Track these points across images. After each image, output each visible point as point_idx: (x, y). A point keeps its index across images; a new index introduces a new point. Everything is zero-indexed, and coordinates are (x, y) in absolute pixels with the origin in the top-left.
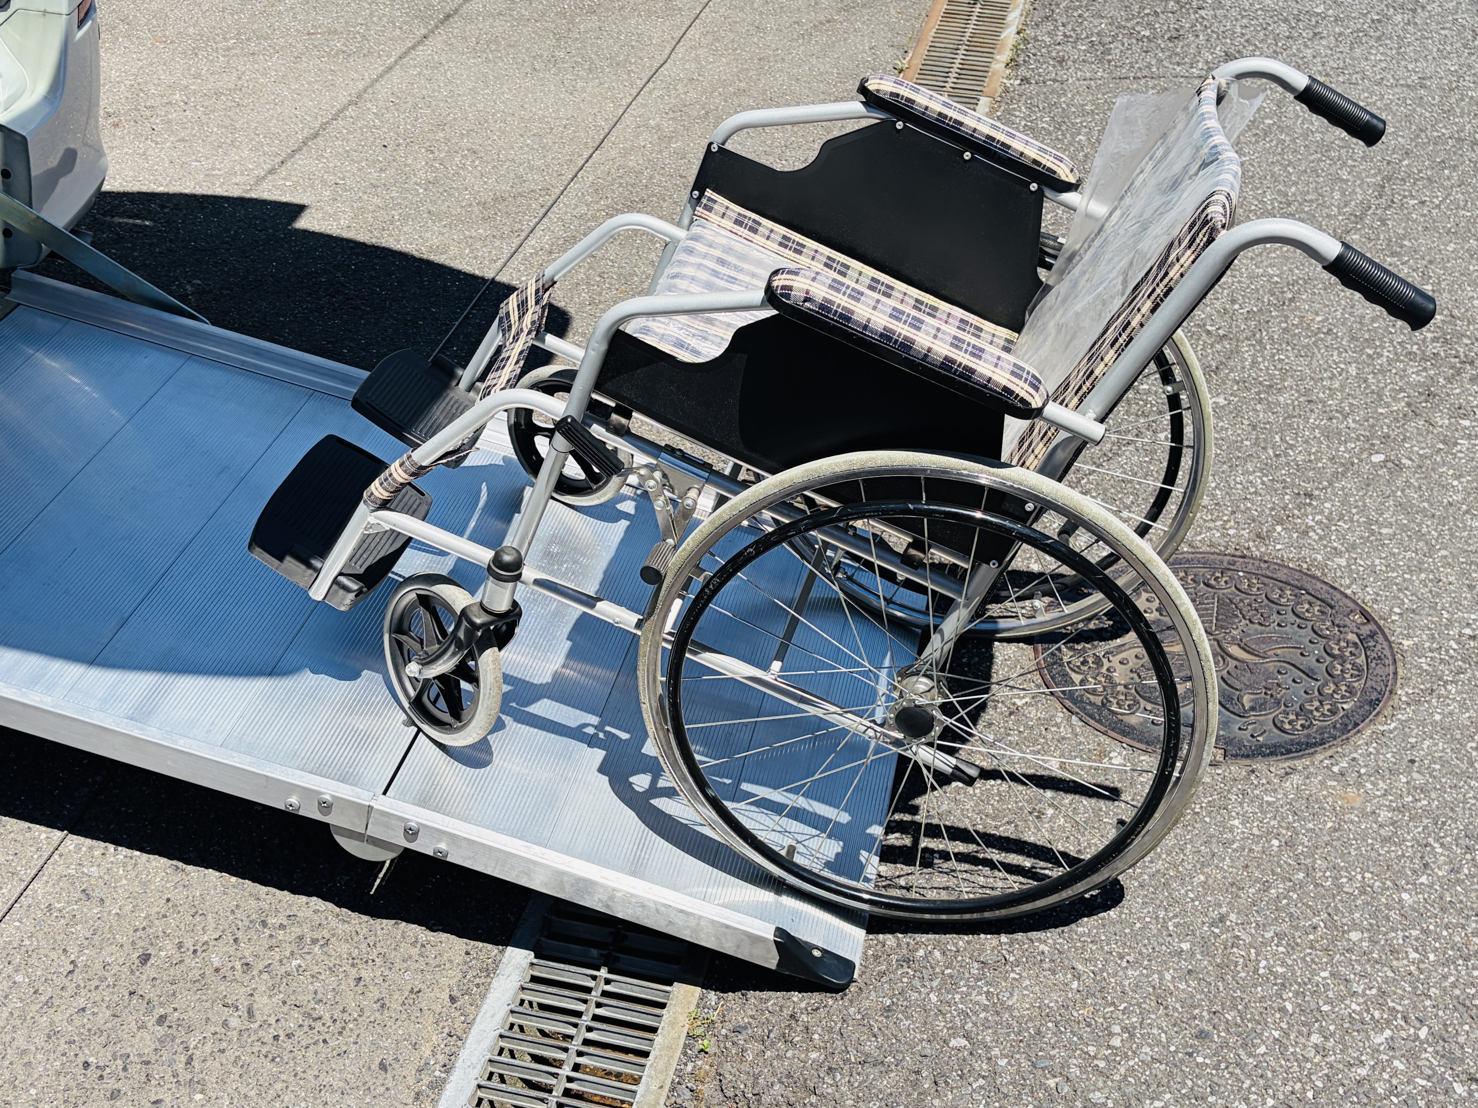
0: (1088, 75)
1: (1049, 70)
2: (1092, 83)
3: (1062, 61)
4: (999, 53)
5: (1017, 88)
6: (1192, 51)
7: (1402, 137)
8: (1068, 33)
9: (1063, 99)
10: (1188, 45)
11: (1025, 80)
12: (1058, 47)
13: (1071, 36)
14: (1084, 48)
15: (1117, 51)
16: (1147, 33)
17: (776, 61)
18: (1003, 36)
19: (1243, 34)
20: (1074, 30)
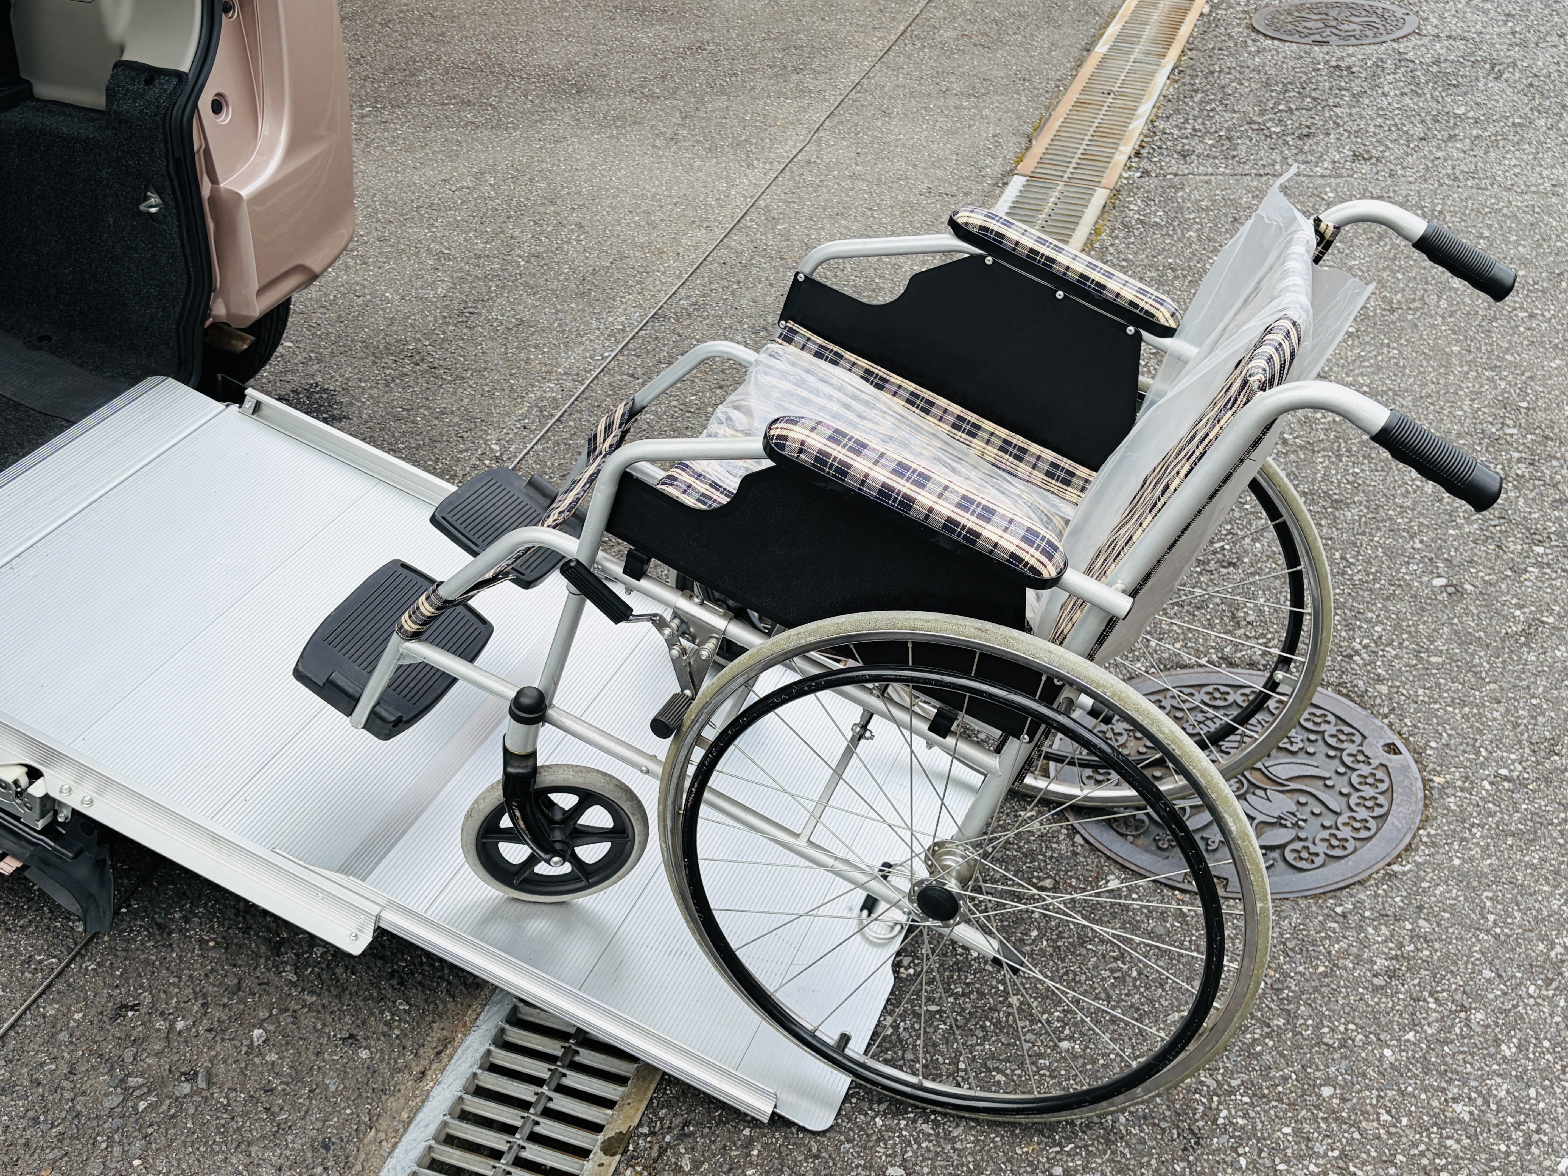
0: (1210, 170)
1: (1174, 164)
2: (1213, 178)
3: (1184, 155)
4: (1124, 145)
5: (1137, 180)
6: (1320, 149)
7: (1524, 246)
8: (1197, 127)
9: (1180, 194)
10: (1317, 144)
11: (1146, 173)
12: (1184, 141)
13: (1200, 130)
14: (1211, 142)
15: (1244, 147)
16: (1278, 130)
17: (896, 146)
18: (1131, 127)
19: (1375, 134)
20: (1203, 123)
